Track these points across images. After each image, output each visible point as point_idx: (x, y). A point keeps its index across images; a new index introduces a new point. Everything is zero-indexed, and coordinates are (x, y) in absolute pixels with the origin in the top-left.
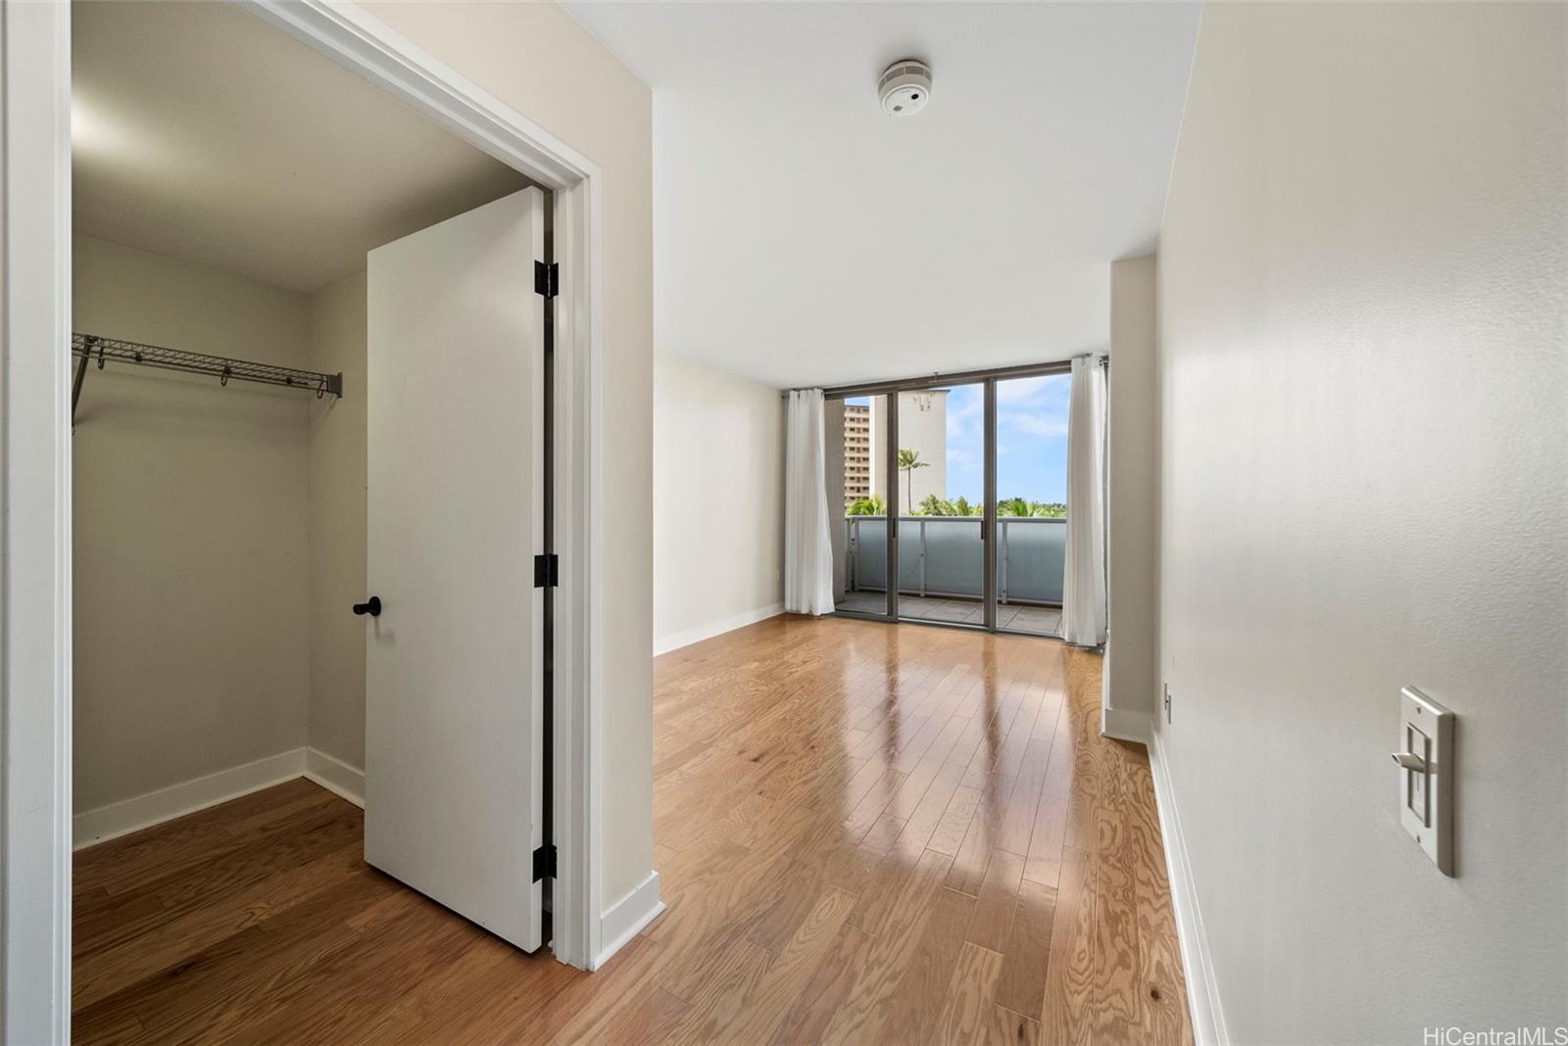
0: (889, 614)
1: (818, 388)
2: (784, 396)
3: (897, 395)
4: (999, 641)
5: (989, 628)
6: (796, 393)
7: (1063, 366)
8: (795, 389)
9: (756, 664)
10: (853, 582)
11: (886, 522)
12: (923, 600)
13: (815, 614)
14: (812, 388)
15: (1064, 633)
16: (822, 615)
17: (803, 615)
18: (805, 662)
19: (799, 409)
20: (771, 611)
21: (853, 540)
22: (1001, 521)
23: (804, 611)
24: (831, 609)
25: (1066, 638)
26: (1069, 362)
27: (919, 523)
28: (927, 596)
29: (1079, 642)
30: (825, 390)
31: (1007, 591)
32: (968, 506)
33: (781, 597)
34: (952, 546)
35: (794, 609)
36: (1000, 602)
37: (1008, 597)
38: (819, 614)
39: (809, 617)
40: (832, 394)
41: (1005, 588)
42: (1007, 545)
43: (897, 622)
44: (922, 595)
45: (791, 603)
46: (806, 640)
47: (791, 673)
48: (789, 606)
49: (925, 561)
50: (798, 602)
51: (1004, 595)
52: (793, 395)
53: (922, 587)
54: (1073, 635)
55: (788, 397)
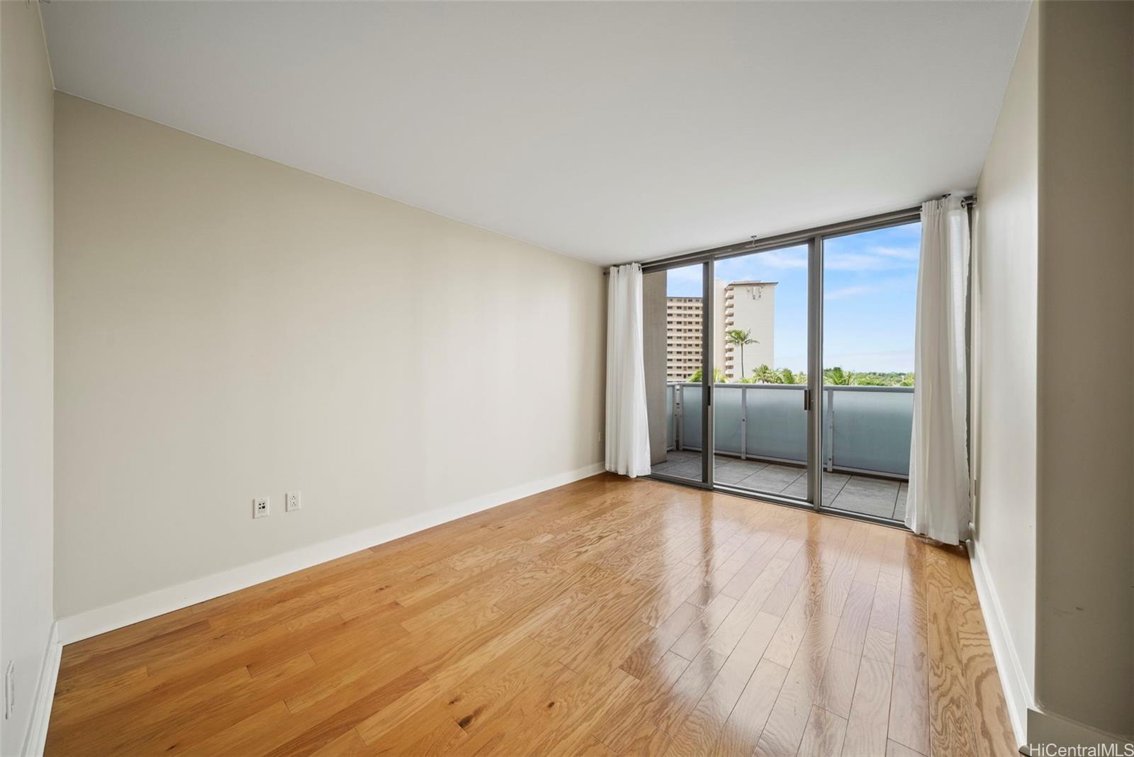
0: (703, 481)
1: (635, 262)
2: (605, 272)
3: (713, 264)
4: (826, 522)
5: (815, 506)
6: (616, 269)
7: (912, 214)
8: (615, 266)
9: (550, 537)
10: (677, 442)
11: (701, 388)
12: (744, 463)
13: (632, 477)
14: (630, 263)
15: (910, 520)
16: (637, 477)
17: (622, 476)
18: (601, 538)
19: (618, 284)
20: (591, 471)
21: (678, 404)
22: (827, 389)
23: (621, 472)
24: (647, 470)
25: (914, 528)
26: (919, 208)
27: (741, 390)
28: (748, 459)
29: (933, 534)
30: (642, 265)
31: (833, 459)
32: (793, 374)
33: (602, 457)
34: (774, 414)
35: (613, 470)
36: (825, 470)
37: (833, 465)
38: (635, 476)
39: (625, 478)
40: (647, 268)
41: (830, 456)
42: (833, 412)
43: (711, 490)
44: (743, 457)
45: (610, 463)
46: (614, 506)
47: (580, 553)
48: (609, 467)
49: (747, 426)
50: (616, 463)
51: (830, 463)
52: (613, 270)
53: (743, 450)
54: (923, 526)
55: (609, 273)
